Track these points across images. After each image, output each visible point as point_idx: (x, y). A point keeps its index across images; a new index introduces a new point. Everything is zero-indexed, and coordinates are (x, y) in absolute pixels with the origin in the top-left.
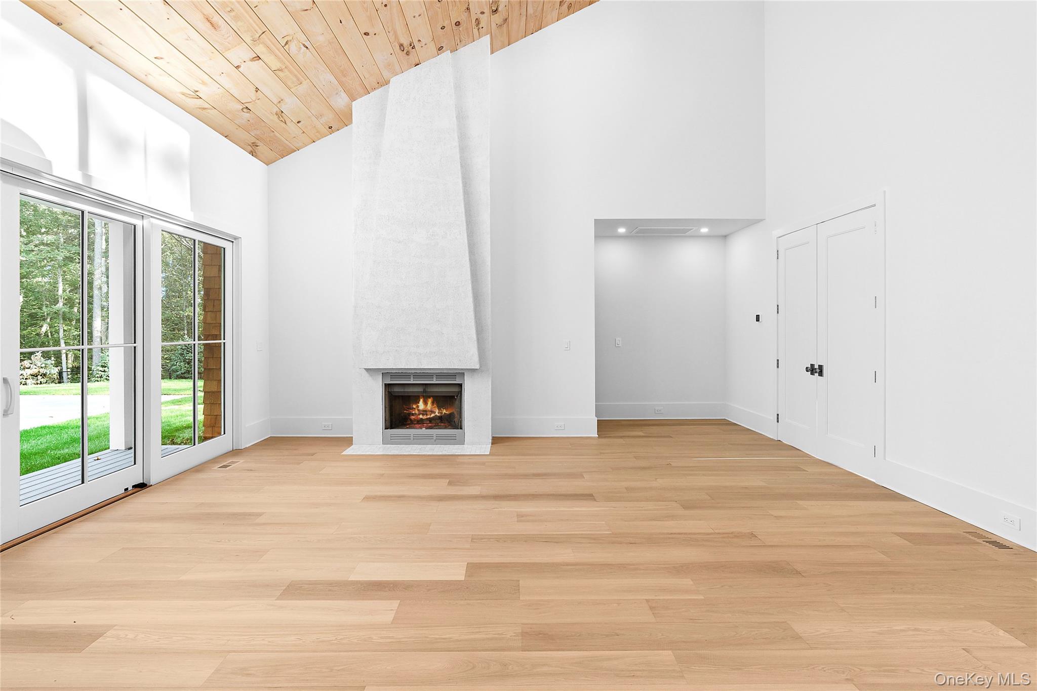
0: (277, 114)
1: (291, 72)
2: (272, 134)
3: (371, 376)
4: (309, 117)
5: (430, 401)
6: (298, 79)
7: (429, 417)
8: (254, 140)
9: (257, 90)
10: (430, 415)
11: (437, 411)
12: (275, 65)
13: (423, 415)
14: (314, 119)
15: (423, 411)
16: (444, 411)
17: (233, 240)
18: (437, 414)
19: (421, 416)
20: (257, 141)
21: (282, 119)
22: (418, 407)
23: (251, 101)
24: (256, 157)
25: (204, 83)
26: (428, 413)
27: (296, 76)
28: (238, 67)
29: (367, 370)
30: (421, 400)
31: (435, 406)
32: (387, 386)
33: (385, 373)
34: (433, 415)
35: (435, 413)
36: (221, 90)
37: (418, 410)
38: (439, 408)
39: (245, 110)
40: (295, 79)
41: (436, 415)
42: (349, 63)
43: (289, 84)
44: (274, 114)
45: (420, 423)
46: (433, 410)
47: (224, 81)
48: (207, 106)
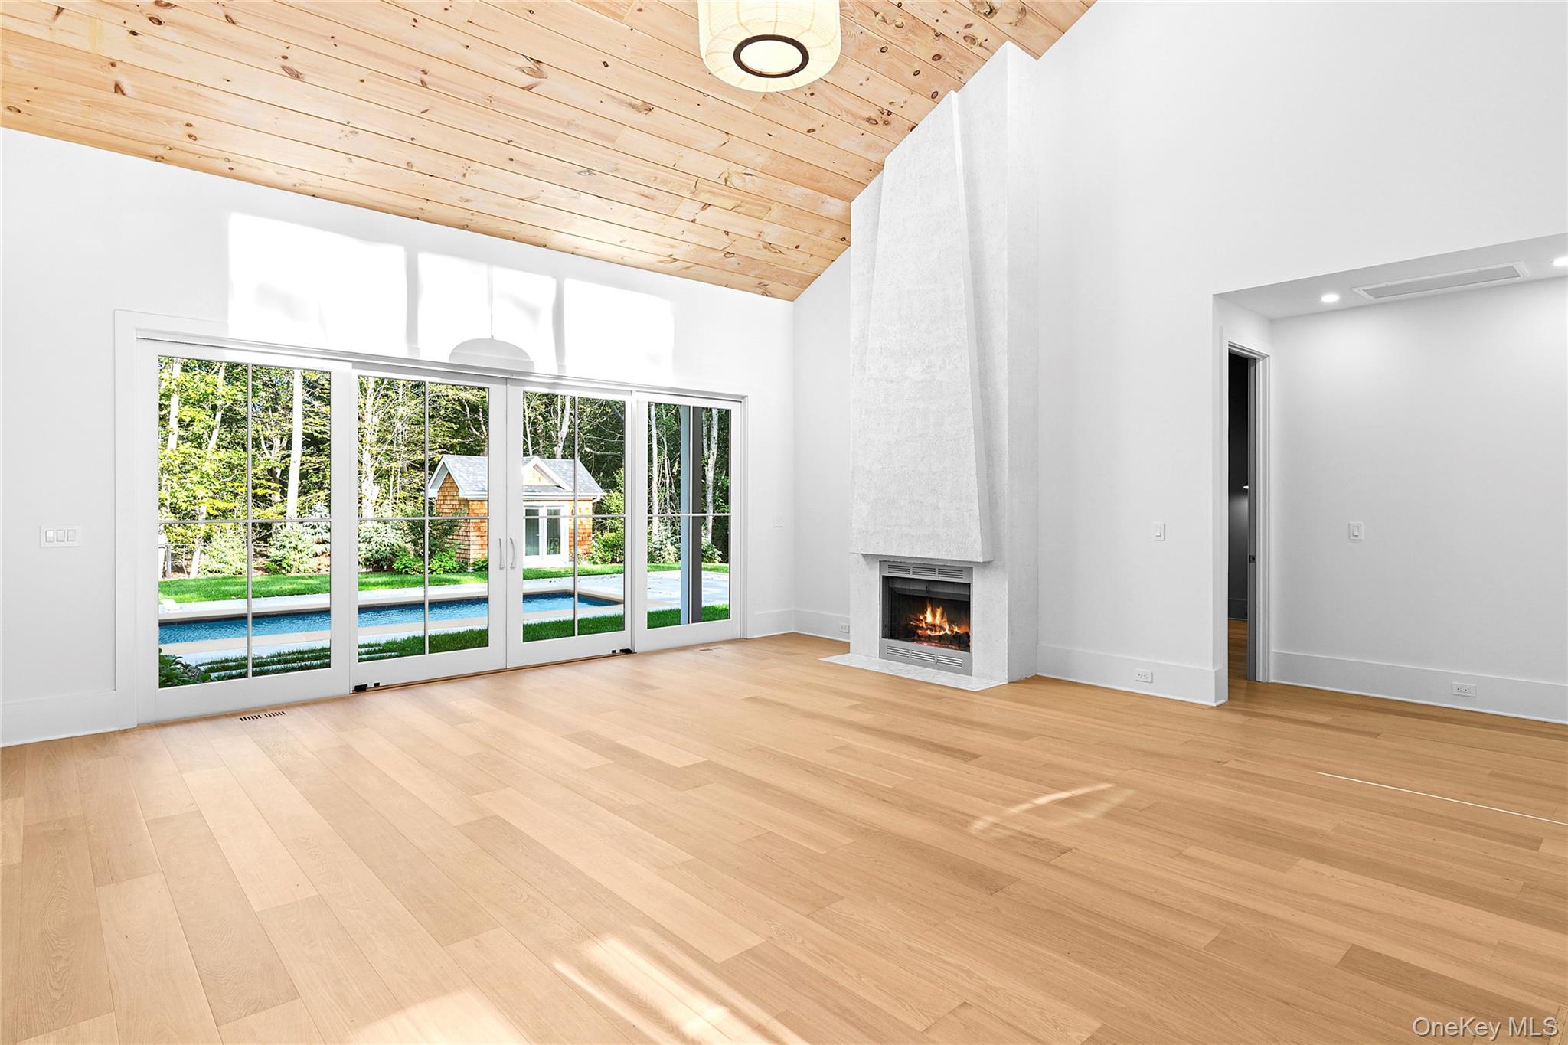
0: (765, 248)
1: (747, 203)
2: (775, 269)
3: (868, 564)
4: (807, 238)
5: (939, 612)
6: (764, 207)
7: (937, 634)
8: (759, 281)
9: (727, 233)
10: (940, 631)
11: (947, 627)
12: (730, 204)
13: (931, 630)
14: (812, 237)
15: (931, 625)
16: (956, 630)
17: (740, 399)
18: (947, 631)
19: (929, 632)
20: (763, 281)
21: (774, 250)
22: (925, 618)
23: (727, 245)
24: (772, 296)
25: (673, 246)
26: (938, 629)
27: (759, 205)
28: (693, 221)
29: (864, 556)
30: (929, 610)
31: (945, 619)
32: (887, 580)
33: (884, 562)
34: (942, 633)
35: (944, 630)
36: (692, 247)
37: (926, 623)
38: (951, 623)
39: (728, 255)
40: (760, 208)
41: (946, 633)
42: (813, 167)
43: (756, 214)
44: (762, 248)
45: (929, 639)
46: (943, 625)
47: (686, 237)
48: (689, 265)
